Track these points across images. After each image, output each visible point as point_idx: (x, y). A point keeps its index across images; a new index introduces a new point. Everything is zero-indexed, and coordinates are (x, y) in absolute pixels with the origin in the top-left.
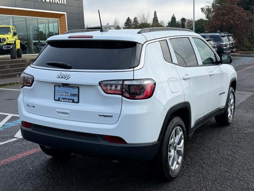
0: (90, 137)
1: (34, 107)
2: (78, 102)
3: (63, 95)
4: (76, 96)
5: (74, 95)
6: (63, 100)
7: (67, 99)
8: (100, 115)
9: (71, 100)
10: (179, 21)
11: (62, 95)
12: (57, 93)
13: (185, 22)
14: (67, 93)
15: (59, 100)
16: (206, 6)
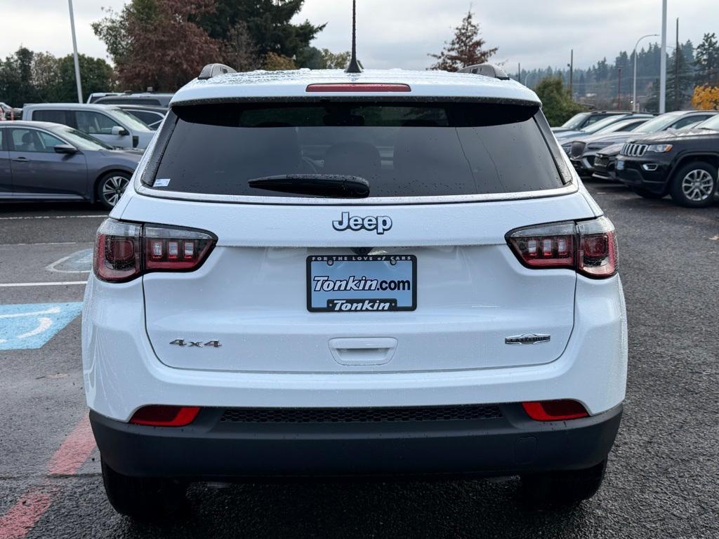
0: (476, 417)
1: (216, 344)
2: (413, 308)
3: (345, 289)
4: (404, 289)
5: (397, 285)
6: (349, 305)
7: (367, 302)
8: (509, 341)
9: (382, 305)
10: (12, 58)
11: (342, 288)
12: (319, 284)
13: (31, 59)
14: (366, 281)
15: (330, 307)
16: (106, 19)
